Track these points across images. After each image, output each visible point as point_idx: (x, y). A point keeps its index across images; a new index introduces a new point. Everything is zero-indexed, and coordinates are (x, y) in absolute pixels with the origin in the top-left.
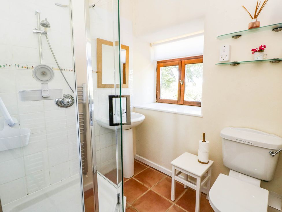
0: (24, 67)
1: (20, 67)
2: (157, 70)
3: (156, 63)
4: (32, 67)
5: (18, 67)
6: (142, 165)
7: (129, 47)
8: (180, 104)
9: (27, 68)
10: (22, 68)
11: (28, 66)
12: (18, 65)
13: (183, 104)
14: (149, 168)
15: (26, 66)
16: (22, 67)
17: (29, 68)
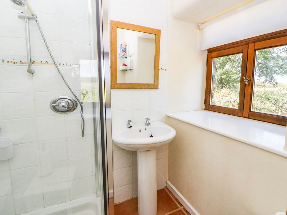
0: (10, 62)
1: (5, 61)
2: (207, 64)
3: (207, 52)
4: (21, 61)
5: (3, 62)
6: (173, 202)
7: (160, 30)
8: (243, 117)
9: (14, 63)
10: (8, 64)
11: (15, 61)
12: (3, 60)
13: (247, 117)
14: (181, 210)
15: (13, 61)
16: (8, 62)
17: (17, 63)
